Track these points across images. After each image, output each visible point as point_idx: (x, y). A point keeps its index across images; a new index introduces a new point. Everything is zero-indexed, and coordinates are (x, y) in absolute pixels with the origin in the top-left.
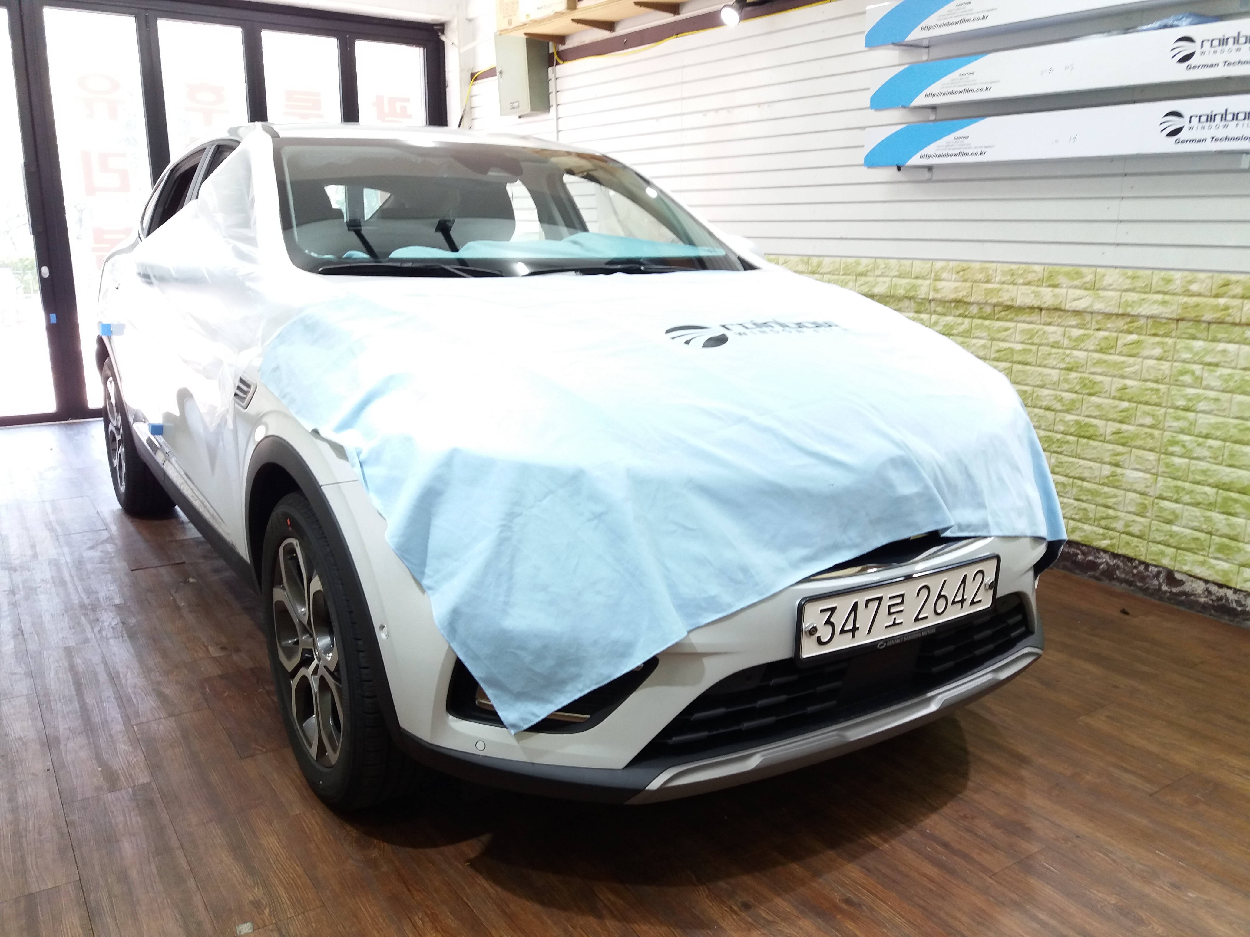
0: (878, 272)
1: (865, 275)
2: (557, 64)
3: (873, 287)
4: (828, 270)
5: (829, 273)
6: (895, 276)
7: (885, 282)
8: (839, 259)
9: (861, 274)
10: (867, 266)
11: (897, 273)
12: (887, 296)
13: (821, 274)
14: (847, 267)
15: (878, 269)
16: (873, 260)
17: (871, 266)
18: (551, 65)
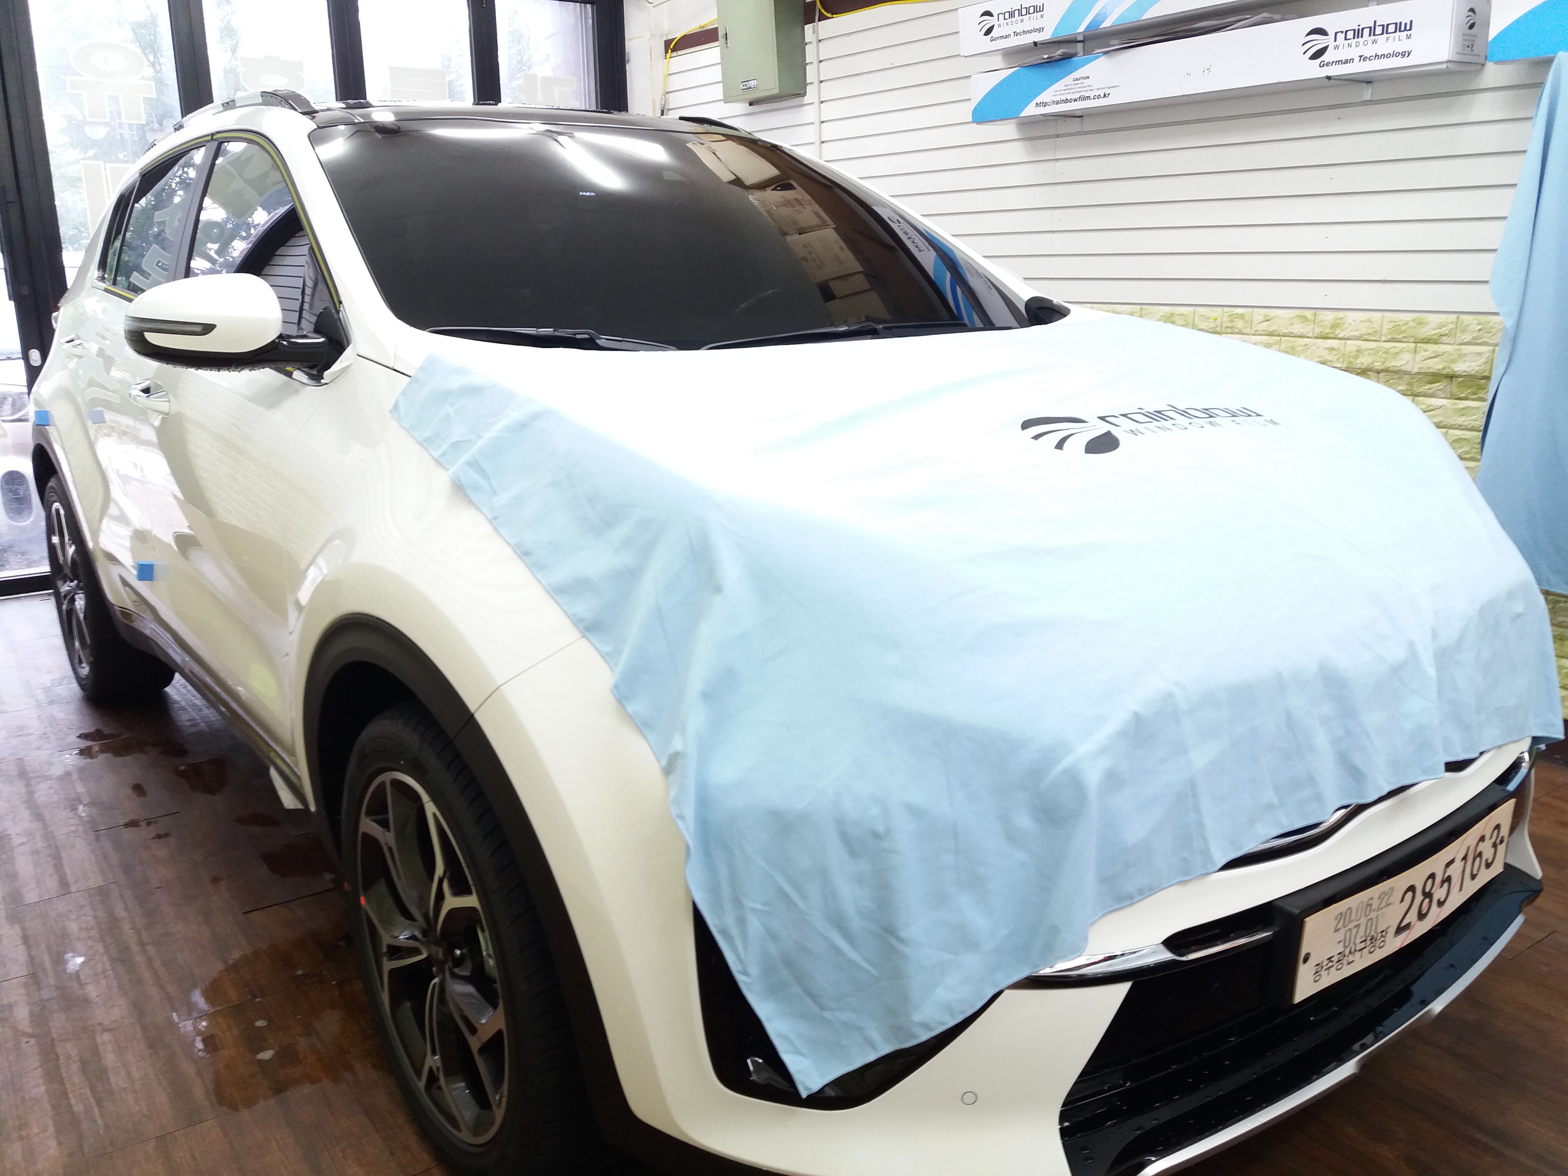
0: (1467, 337)
1: (1436, 342)
2: (822, 18)
3: (1454, 361)
4: (1357, 333)
5: (1358, 338)
7: (1480, 354)
8: (1378, 315)
9: (1427, 341)
10: (1442, 326)
12: (1485, 377)
13: (1341, 339)
14: (1396, 327)
15: (1463, 331)
16: (1455, 316)
17: (1450, 326)
18: (810, 20)
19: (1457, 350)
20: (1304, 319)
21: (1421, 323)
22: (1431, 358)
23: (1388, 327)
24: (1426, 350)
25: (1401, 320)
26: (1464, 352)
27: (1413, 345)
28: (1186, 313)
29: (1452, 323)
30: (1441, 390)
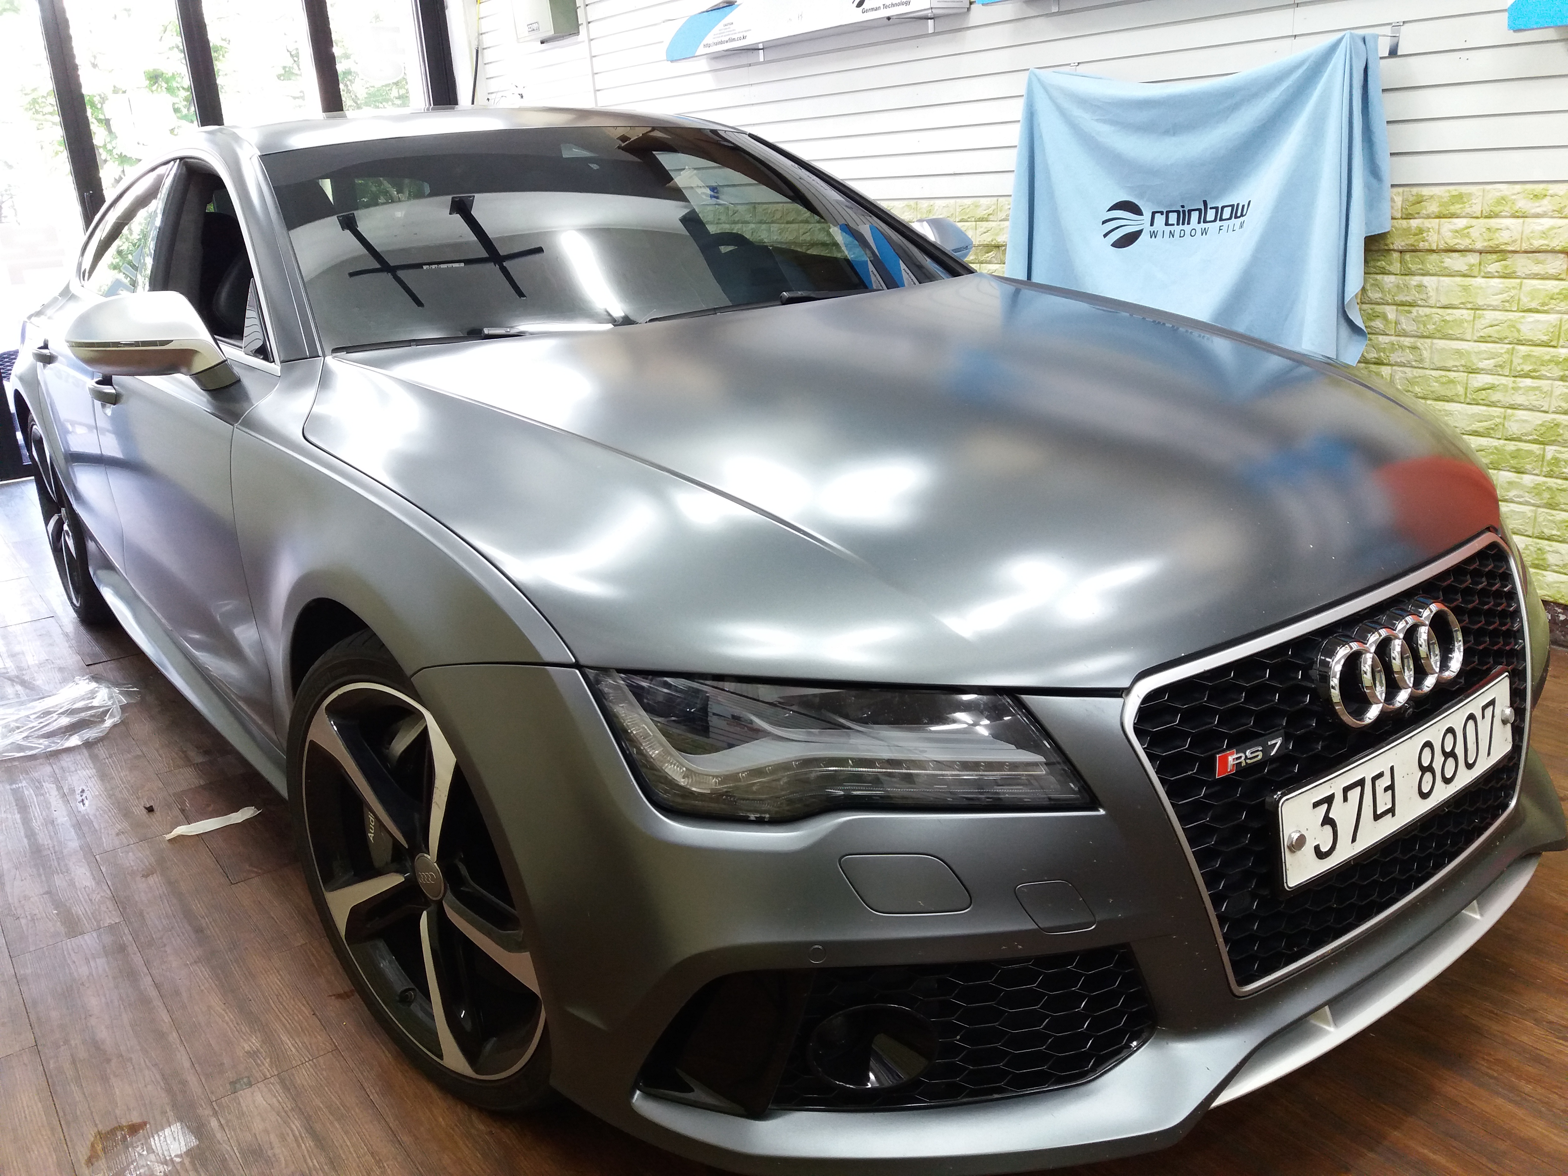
19: (999, 225)
21: (977, 206)
22: (985, 233)
24: (981, 227)
25: (967, 204)
26: (1002, 227)
27: (974, 223)
29: (994, 204)
30: (994, 257)
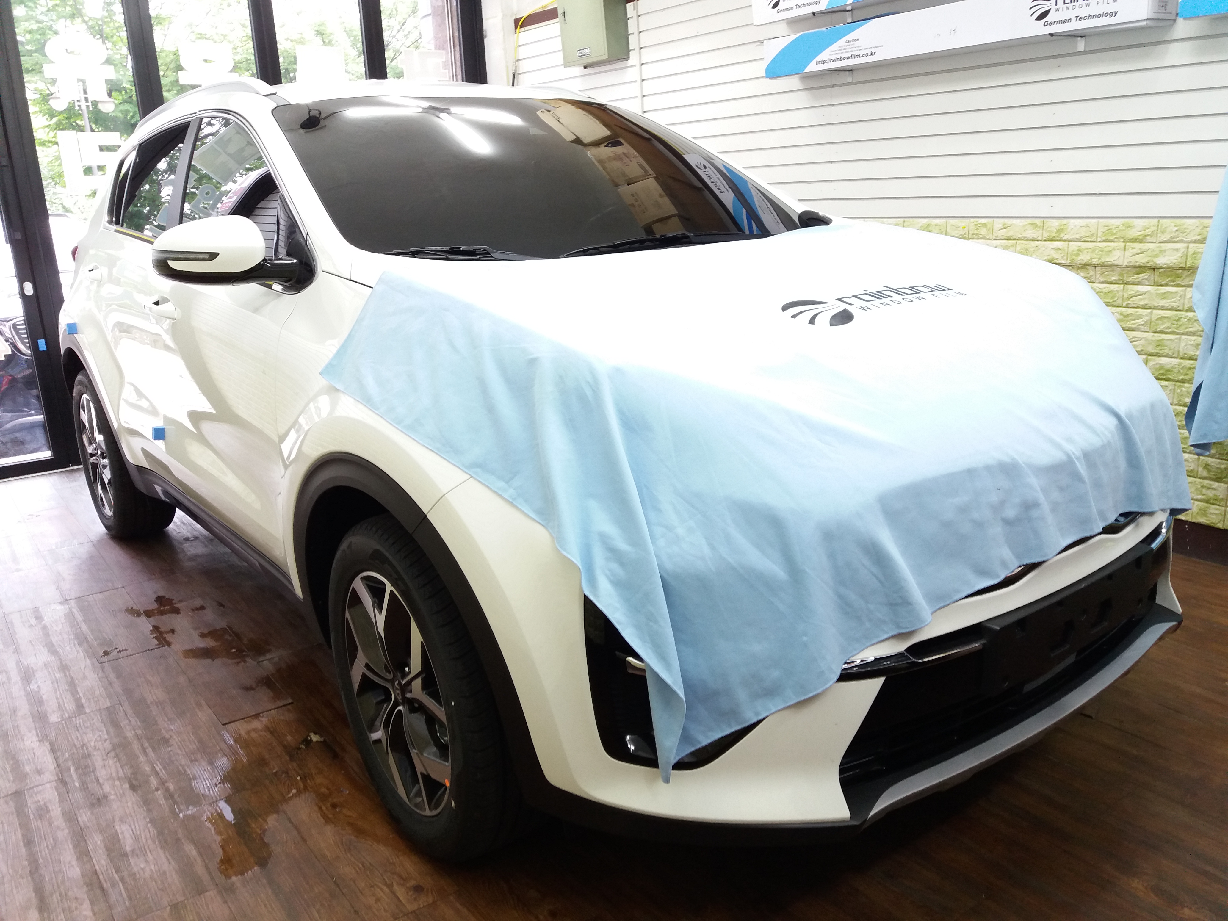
0: (1167, 237)
1: (1141, 242)
3: (1156, 256)
4: (1078, 236)
5: (1079, 240)
6: (1195, 242)
7: (1177, 250)
8: (1094, 221)
9: (1134, 241)
10: (1146, 228)
11: (1199, 237)
12: (1181, 268)
13: (1065, 241)
14: (1109, 231)
15: (1163, 232)
16: (1156, 220)
17: (1153, 228)
19: (1158, 247)
20: (1035, 226)
21: (1129, 227)
22: (1138, 254)
23: (1102, 230)
24: (1133, 248)
25: (1113, 225)
26: (1164, 248)
27: (1123, 244)
28: (940, 224)
30: (1146, 279)
